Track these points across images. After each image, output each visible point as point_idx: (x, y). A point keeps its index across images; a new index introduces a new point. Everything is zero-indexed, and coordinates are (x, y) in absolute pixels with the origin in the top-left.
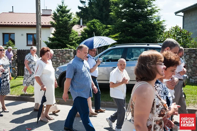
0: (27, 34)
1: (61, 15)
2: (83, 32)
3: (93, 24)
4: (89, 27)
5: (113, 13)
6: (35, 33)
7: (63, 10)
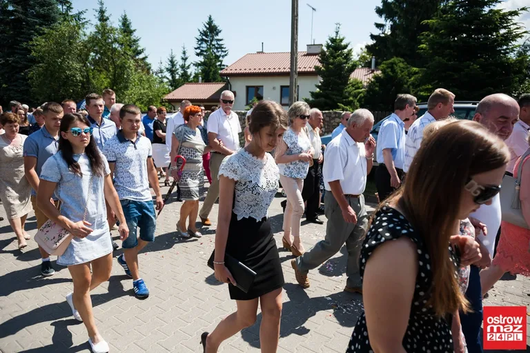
1: (332, 54)
2: (371, 82)
3: (392, 66)
4: (384, 72)
5: (425, 46)
6: (289, 84)
7: (336, 46)
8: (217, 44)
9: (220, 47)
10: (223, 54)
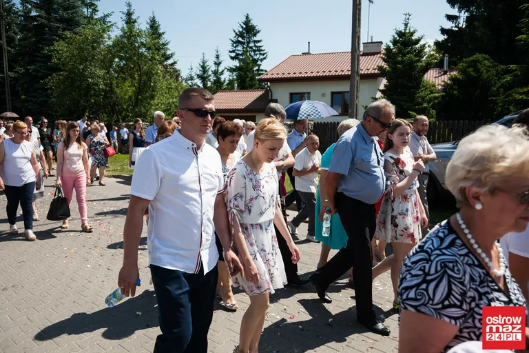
0: (333, 93)
1: (400, 51)
2: (448, 84)
3: (474, 64)
4: (463, 72)
5: (525, 36)
6: (348, 90)
7: (405, 40)
8: (255, 46)
9: (259, 49)
10: (261, 57)
